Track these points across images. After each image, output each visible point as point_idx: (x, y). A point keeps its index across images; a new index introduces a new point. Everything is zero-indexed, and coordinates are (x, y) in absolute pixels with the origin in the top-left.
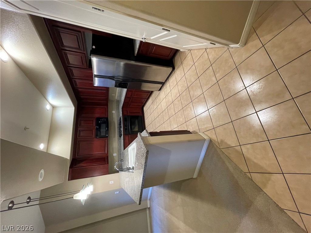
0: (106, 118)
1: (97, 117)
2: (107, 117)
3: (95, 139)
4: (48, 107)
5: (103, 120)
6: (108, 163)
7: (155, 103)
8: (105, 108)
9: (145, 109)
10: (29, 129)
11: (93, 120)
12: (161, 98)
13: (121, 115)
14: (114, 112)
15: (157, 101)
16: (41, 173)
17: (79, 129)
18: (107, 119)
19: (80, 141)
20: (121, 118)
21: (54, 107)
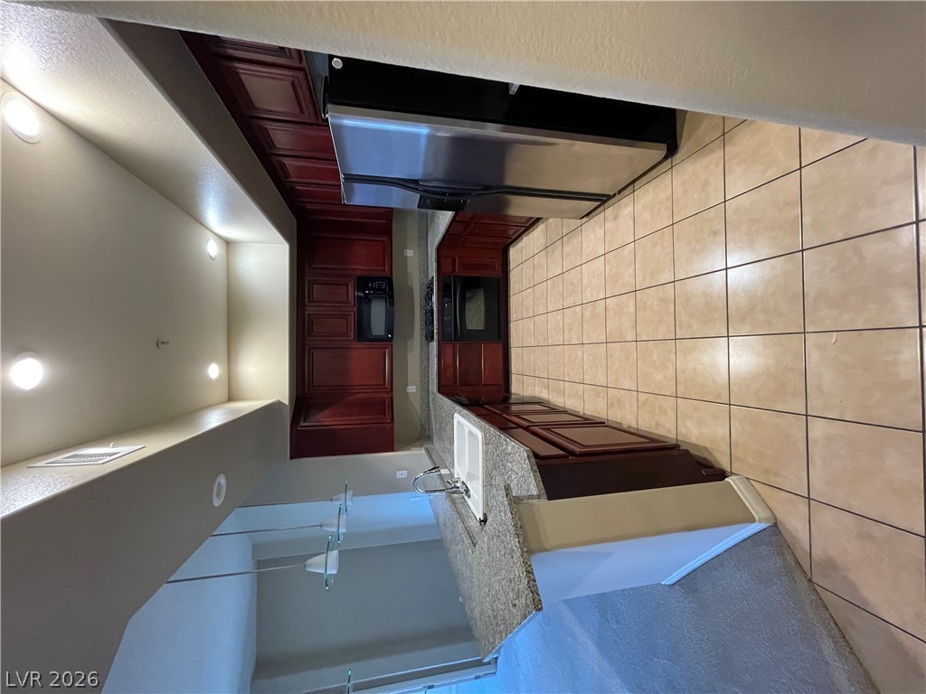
0: (387, 278)
1: (359, 273)
2: (388, 274)
3: (356, 344)
4: (213, 248)
5: (376, 285)
6: (392, 421)
7: (558, 253)
8: (383, 241)
9: (514, 253)
10: (167, 343)
11: (348, 285)
12: (585, 246)
13: (433, 272)
14: (410, 253)
15: (567, 249)
16: (219, 483)
17: (310, 310)
18: (390, 281)
19: (313, 348)
20: (432, 283)
21: (228, 243)
